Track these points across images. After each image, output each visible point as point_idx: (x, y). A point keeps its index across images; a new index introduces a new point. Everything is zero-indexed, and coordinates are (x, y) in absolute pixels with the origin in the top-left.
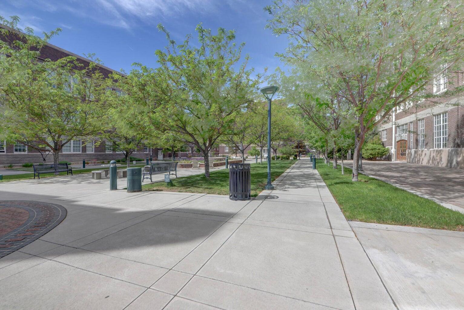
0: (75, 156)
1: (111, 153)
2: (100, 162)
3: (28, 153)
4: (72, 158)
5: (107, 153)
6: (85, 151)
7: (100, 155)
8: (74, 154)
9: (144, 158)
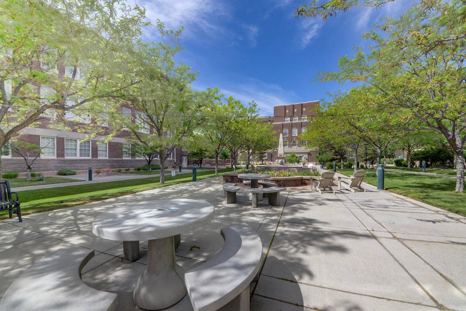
0: (83, 162)
1: (130, 158)
2: (116, 170)
3: (12, 157)
4: (79, 165)
5: (124, 158)
6: (97, 156)
7: (116, 161)
8: (81, 160)
9: (167, 165)
